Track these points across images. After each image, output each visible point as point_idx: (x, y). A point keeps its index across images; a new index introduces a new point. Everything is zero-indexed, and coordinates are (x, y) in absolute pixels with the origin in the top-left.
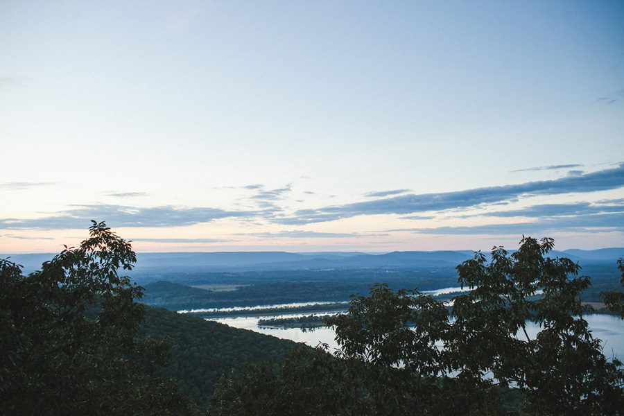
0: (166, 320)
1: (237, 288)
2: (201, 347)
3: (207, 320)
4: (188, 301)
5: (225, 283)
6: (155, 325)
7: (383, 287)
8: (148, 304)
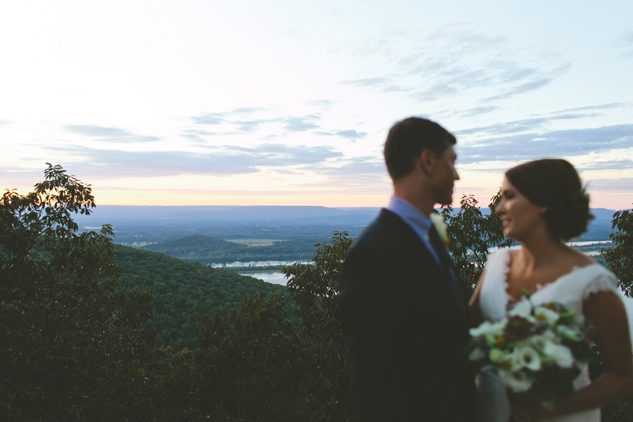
0: (199, 274)
1: (273, 242)
2: (235, 303)
3: (243, 275)
4: (223, 256)
5: (262, 237)
6: (188, 279)
7: (343, 235)
8: (182, 258)
